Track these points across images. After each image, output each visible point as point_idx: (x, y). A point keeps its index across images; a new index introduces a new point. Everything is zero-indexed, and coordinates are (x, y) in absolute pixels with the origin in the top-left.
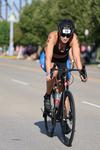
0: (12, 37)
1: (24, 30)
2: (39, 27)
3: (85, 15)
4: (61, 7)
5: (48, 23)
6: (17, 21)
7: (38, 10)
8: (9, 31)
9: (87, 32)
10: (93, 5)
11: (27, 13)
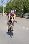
0: (4, 10)
1: (7, 9)
2: (11, 8)
3: (22, 5)
4: (16, 3)
5: (13, 7)
6: (5, 6)
7: (10, 4)
8: (3, 9)
9: (22, 10)
10: (24, 3)
11: (8, 5)
